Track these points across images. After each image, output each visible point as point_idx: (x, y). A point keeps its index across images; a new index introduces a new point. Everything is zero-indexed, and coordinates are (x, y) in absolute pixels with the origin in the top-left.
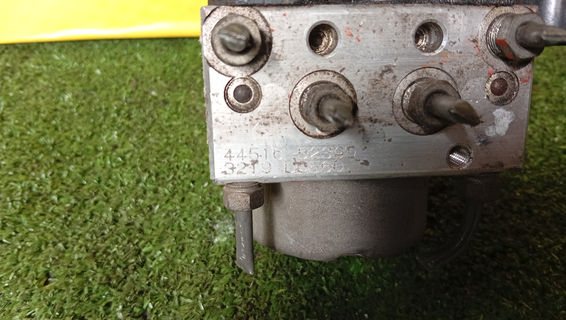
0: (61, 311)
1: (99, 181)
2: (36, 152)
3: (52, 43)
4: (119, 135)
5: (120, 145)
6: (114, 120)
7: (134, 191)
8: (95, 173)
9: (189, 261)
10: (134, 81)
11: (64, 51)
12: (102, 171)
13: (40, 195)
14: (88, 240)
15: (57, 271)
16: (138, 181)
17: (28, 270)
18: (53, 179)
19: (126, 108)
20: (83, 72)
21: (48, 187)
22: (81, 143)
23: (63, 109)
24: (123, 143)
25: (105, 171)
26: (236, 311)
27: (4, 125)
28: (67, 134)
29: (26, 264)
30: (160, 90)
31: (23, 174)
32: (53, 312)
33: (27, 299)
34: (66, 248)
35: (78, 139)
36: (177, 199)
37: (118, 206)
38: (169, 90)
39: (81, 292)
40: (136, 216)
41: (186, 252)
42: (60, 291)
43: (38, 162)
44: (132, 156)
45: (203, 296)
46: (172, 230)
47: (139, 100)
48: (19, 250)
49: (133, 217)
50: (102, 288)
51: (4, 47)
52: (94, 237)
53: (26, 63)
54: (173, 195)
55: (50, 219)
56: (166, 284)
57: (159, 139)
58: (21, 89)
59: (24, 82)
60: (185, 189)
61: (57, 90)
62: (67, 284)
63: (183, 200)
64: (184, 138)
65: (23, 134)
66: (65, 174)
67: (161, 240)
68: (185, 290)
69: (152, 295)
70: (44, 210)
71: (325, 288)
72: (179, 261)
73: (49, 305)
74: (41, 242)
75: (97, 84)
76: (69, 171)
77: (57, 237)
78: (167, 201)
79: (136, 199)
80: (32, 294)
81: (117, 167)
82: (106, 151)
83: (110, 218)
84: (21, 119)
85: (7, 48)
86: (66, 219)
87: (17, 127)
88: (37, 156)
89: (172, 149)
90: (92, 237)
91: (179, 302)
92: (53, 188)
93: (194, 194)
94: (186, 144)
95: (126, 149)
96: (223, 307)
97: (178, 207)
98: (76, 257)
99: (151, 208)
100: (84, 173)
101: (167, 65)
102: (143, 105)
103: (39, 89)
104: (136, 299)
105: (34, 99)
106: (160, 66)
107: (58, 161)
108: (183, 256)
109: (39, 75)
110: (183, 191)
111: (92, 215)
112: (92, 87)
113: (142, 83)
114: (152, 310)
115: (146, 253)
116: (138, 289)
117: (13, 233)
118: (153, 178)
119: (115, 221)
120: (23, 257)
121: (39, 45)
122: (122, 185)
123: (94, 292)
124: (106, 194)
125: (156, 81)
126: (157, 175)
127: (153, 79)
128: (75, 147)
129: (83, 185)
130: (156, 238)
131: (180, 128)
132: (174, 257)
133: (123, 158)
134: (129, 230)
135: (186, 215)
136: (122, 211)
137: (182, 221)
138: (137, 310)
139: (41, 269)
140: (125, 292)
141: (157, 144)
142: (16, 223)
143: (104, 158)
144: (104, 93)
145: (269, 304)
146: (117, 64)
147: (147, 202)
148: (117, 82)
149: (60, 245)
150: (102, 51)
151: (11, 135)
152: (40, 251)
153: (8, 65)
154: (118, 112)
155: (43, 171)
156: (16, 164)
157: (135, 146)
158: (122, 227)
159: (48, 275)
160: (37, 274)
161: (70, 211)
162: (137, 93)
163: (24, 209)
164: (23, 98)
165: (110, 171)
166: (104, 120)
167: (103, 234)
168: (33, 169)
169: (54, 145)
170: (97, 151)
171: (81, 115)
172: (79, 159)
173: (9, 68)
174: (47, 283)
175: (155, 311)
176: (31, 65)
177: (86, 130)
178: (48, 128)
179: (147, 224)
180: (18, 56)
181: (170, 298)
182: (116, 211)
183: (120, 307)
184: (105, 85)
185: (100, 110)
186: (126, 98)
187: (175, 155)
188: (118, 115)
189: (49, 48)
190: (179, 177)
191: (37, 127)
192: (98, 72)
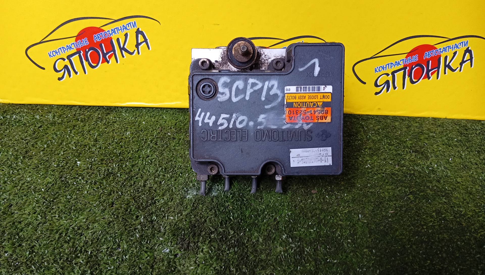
0: (118, 216)
1: (139, 170)
2: (112, 155)
3: (122, 107)
4: (150, 152)
5: (150, 156)
6: (149, 145)
7: (154, 175)
8: (137, 166)
9: (174, 204)
10: (160, 128)
11: (128, 112)
12: (141, 166)
13: (112, 173)
14: (132, 192)
15: (117, 203)
16: (157, 171)
17: (105, 201)
18: (119, 167)
19: (155, 140)
20: (136, 123)
21: (116, 170)
22: (132, 154)
23: (126, 139)
24: (152, 155)
25: (142, 166)
26: (191, 222)
27: (97, 143)
28: (127, 149)
29: (104, 198)
30: (172, 133)
31: (105, 164)
32: (114, 216)
33: (103, 211)
34: (122, 194)
35: (131, 152)
36: (173, 179)
37: (146, 180)
38: (177, 133)
39: (127, 211)
40: (154, 185)
41: (174, 200)
42: (118, 209)
43: (112, 160)
44: (155, 161)
45: (178, 216)
46: (169, 192)
47: (162, 136)
48: (101, 193)
49: (152, 185)
50: (136, 210)
51: (98, 107)
52: (135, 192)
53: (109, 116)
54: (171, 178)
55: (116, 183)
56: (163, 211)
57: (168, 154)
58: (106, 128)
59: (107, 125)
60: (177, 176)
61: (123, 130)
62: (121, 207)
63: (175, 180)
64: (180, 155)
65: (106, 148)
66: (124, 166)
67: (163, 195)
68: (171, 214)
69: (156, 215)
70: (113, 179)
71: (231, 218)
72: (170, 203)
73: (112, 214)
74: (111, 190)
75: (143, 128)
76: (126, 164)
77: (119, 190)
78: (168, 180)
79: (155, 178)
80: (105, 210)
81: (148, 164)
82: (143, 158)
83: (142, 184)
84: (105, 141)
85: (99, 108)
86: (123, 183)
87: (103, 145)
88: (112, 157)
89: (174, 159)
90: (133, 191)
91: (168, 219)
92: (119, 170)
93: (181, 178)
94: (181, 157)
95: (153, 158)
96: (186, 220)
97: (173, 183)
98: (126, 198)
99: (161, 183)
100: (133, 166)
101: (177, 121)
102: (163, 139)
103: (114, 129)
104: (149, 215)
105: (112, 133)
106: (174, 122)
107: (121, 160)
108: (172, 202)
109: (115, 122)
110: (176, 177)
111: (134, 183)
112: (140, 129)
113: (164, 129)
114: (156, 220)
115: (156, 200)
116: (151, 212)
117: (99, 187)
118: (164, 170)
119: (144, 186)
120: (103, 196)
121: (116, 108)
122: (149, 172)
123: (132, 210)
124: (141, 175)
125: (171, 128)
126: (165, 169)
127: (169, 127)
128: (130, 155)
129: (132, 171)
130: (161, 194)
131: (179, 150)
132: (168, 202)
133: (151, 161)
134: (150, 190)
135: (176, 186)
136: (148, 182)
137: (174, 188)
138: (149, 219)
139: (110, 200)
140: (145, 212)
141: (167, 156)
142: (100, 183)
143: (142, 160)
144: (146, 132)
145: (205, 221)
146: (153, 120)
147: (159, 180)
148: (152, 128)
149: (120, 193)
150: (147, 113)
151: (100, 148)
152: (111, 194)
153: (100, 116)
154: (151, 141)
155: (114, 164)
156: (102, 160)
157: (157, 156)
158: (147, 188)
159: (113, 203)
160: (108, 203)
161: (125, 180)
162: (161, 133)
163: (105, 178)
164: (107, 132)
165: (144, 166)
166: (144, 144)
167: (139, 191)
168: (110, 163)
169: (120, 153)
170: (139, 157)
171: (133, 142)
172: (131, 160)
174: (112, 206)
175: (157, 220)
176: (111, 117)
177: (135, 148)
178: (118, 146)
179: (158, 188)
180: (105, 112)
181: (164, 217)
182: (145, 182)
183: (143, 217)
184: (146, 129)
185: (143, 140)
186: (156, 135)
187: (175, 161)
188: (151, 143)
189: (120, 110)
190: (175, 171)
191: (113, 145)
192: (144, 123)
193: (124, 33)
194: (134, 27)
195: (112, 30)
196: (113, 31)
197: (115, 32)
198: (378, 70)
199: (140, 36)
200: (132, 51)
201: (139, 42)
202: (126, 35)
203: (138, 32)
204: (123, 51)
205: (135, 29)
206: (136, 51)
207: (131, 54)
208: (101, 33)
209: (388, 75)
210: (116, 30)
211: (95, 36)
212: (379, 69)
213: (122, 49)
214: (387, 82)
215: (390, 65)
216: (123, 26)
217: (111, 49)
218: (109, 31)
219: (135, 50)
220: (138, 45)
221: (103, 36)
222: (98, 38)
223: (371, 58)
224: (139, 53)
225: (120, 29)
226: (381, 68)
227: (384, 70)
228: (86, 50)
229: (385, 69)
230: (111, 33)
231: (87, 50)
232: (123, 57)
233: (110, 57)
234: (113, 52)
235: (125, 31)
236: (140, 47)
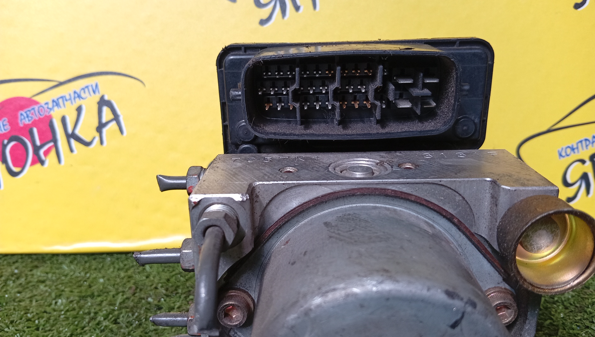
6: (99, 323)
10: (134, 288)
11: (76, 262)
20: (85, 281)
23: (52, 311)
30: (156, 296)
51: (19, 256)
53: (34, 271)
58: (19, 292)
59: (24, 286)
61: (53, 295)
75: (96, 291)
85: (22, 257)
102: (134, 309)
103: (36, 293)
105: (27, 301)
106: (165, 275)
109: (43, 282)
112: (89, 293)
113: (141, 290)
127: (153, 286)
144: (99, 299)
146: (122, 274)
148: (116, 290)
150: (112, 263)
153: (16, 271)
154: (106, 316)
162: (132, 298)
166: (89, 323)
171: (67, 318)
173: (15, 274)
178: (28, 327)
180: (30, 265)
184: (103, 292)
185: (89, 313)
186: (120, 303)
188: (105, 319)
192: (102, 280)
193: (76, 105)
194: (94, 92)
195: (53, 101)
196: (56, 103)
197: (58, 105)
198: (563, 154)
199: (106, 110)
200: (88, 139)
201: (104, 120)
202: (79, 110)
203: (103, 102)
204: (73, 141)
205: (97, 98)
206: (97, 139)
207: (87, 144)
208: (33, 109)
209: (583, 162)
210: (60, 101)
211: (22, 114)
212: (566, 152)
213: (71, 136)
214: (585, 177)
215: (584, 142)
216: (75, 92)
217: (50, 137)
218: (47, 104)
219: (94, 138)
220: (100, 127)
221: (37, 113)
222: (28, 116)
223: (549, 131)
224: (102, 142)
225: (68, 97)
226: (569, 151)
227: (574, 153)
228: (3, 142)
229: (576, 151)
230: (50, 106)
231: (6, 141)
232: (72, 150)
233: (46, 153)
234: (51, 144)
235: (78, 102)
236: (105, 130)
